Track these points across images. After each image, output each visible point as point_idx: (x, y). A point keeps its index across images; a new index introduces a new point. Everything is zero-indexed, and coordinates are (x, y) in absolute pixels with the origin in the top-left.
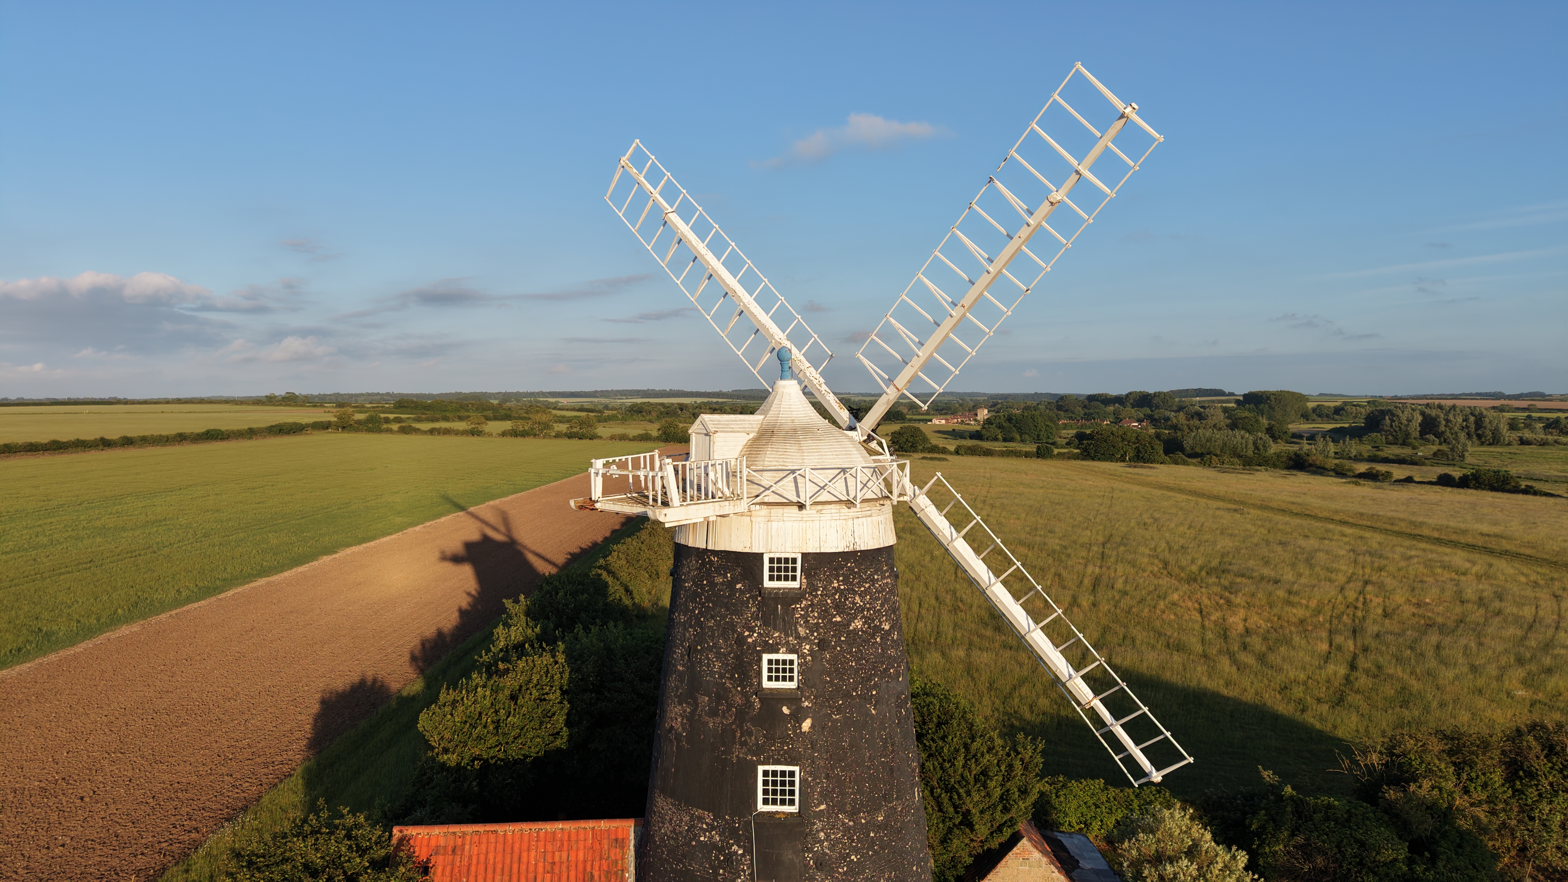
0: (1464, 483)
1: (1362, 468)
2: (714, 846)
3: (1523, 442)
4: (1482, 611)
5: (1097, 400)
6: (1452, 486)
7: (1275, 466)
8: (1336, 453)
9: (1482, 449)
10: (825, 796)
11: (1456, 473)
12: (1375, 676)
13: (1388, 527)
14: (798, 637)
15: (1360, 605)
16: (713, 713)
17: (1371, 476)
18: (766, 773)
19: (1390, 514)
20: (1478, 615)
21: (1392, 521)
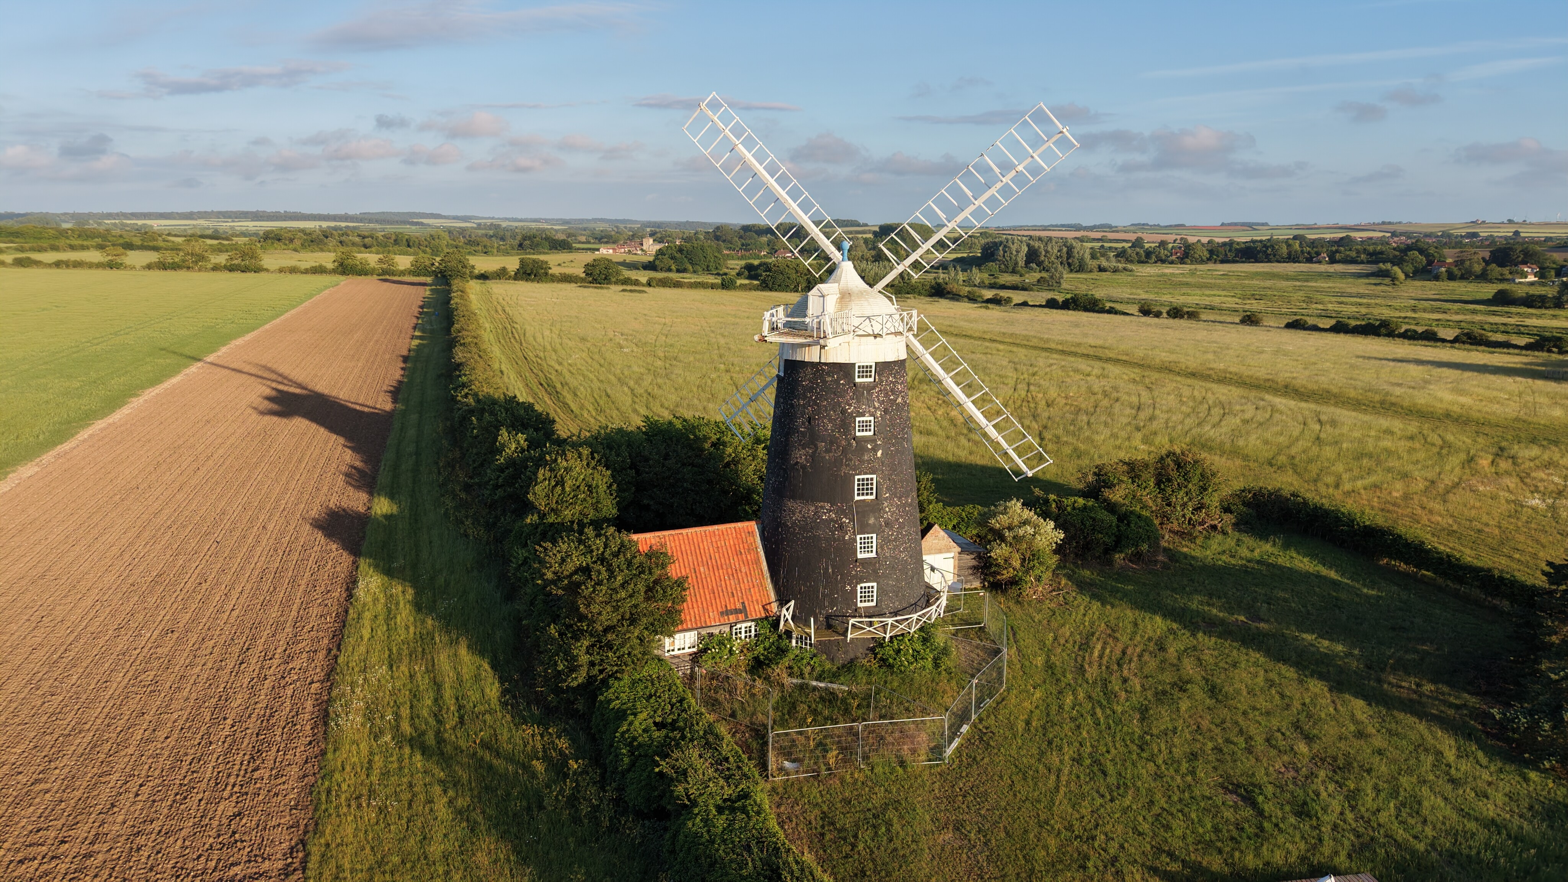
0: (1066, 305)
1: (989, 294)
2: (832, 520)
3: (1101, 269)
4: (1107, 399)
5: (751, 231)
6: (1057, 308)
7: (920, 294)
8: (964, 281)
9: (1072, 275)
10: (888, 489)
11: (1060, 298)
12: (1057, 443)
13: (1025, 343)
14: (875, 408)
15: (1030, 399)
16: (828, 451)
17: (996, 301)
18: (859, 480)
19: (1024, 333)
20: (1105, 402)
21: (1027, 338)
